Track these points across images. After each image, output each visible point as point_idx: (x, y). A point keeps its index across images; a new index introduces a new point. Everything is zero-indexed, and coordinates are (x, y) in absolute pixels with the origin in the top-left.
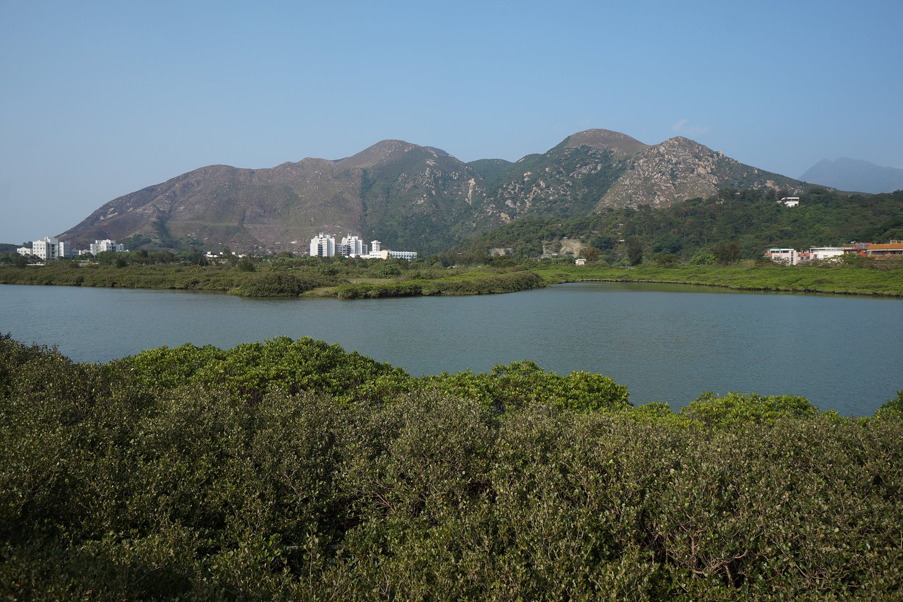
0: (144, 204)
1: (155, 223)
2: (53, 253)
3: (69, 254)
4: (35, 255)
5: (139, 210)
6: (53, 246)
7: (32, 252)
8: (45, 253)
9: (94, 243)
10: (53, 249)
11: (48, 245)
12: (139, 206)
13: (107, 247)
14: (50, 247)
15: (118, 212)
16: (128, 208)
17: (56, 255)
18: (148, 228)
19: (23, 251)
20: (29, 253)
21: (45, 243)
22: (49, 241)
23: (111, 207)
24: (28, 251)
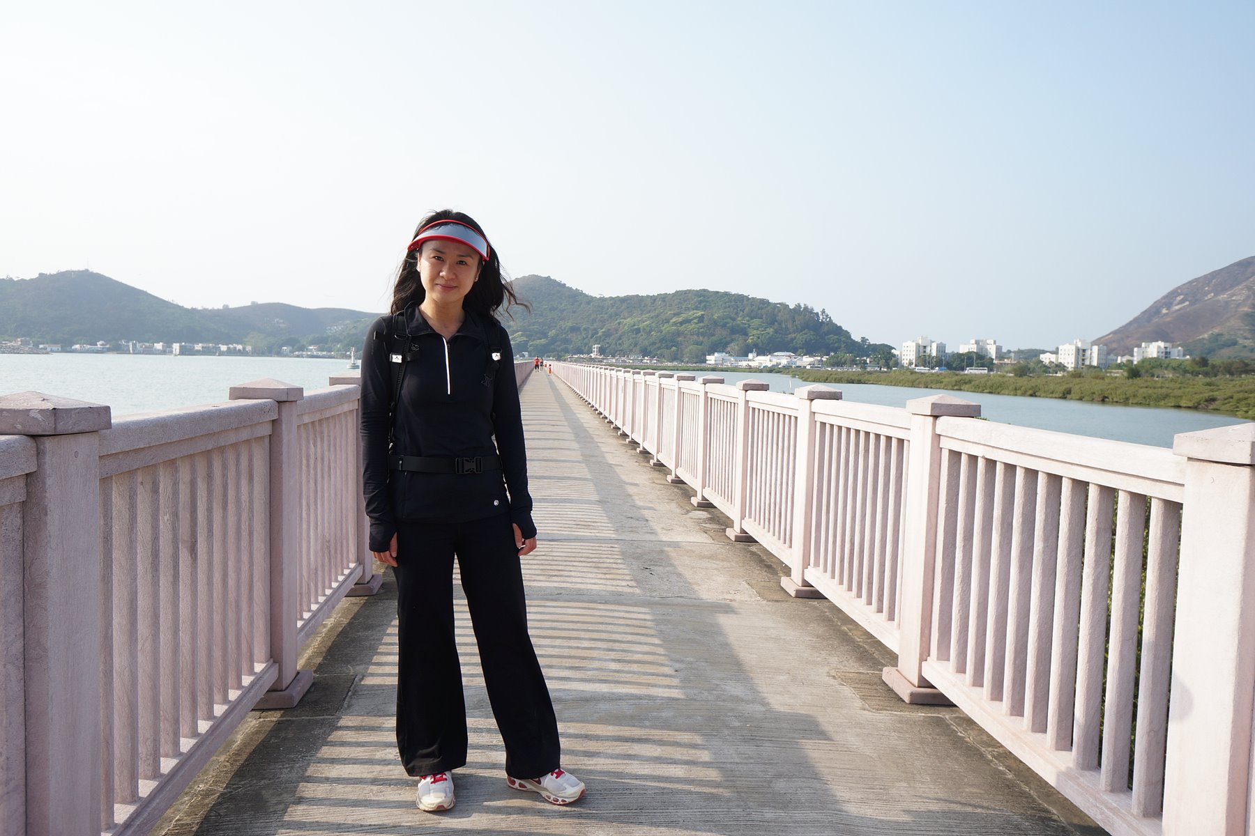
0: (1232, 286)
1: (1247, 315)
2: (1083, 360)
3: (1103, 362)
4: (1061, 363)
5: (1223, 297)
6: (1084, 351)
7: (1057, 359)
8: (1073, 361)
9: (1139, 346)
10: (1084, 355)
11: (1078, 350)
12: (1224, 290)
13: (1158, 352)
14: (1081, 353)
15: (1190, 301)
16: (1206, 294)
17: (1087, 362)
18: (1235, 323)
19: (1046, 358)
20: (1054, 360)
21: (1074, 348)
22: (1079, 345)
23: (1179, 295)
24: (1053, 358)
